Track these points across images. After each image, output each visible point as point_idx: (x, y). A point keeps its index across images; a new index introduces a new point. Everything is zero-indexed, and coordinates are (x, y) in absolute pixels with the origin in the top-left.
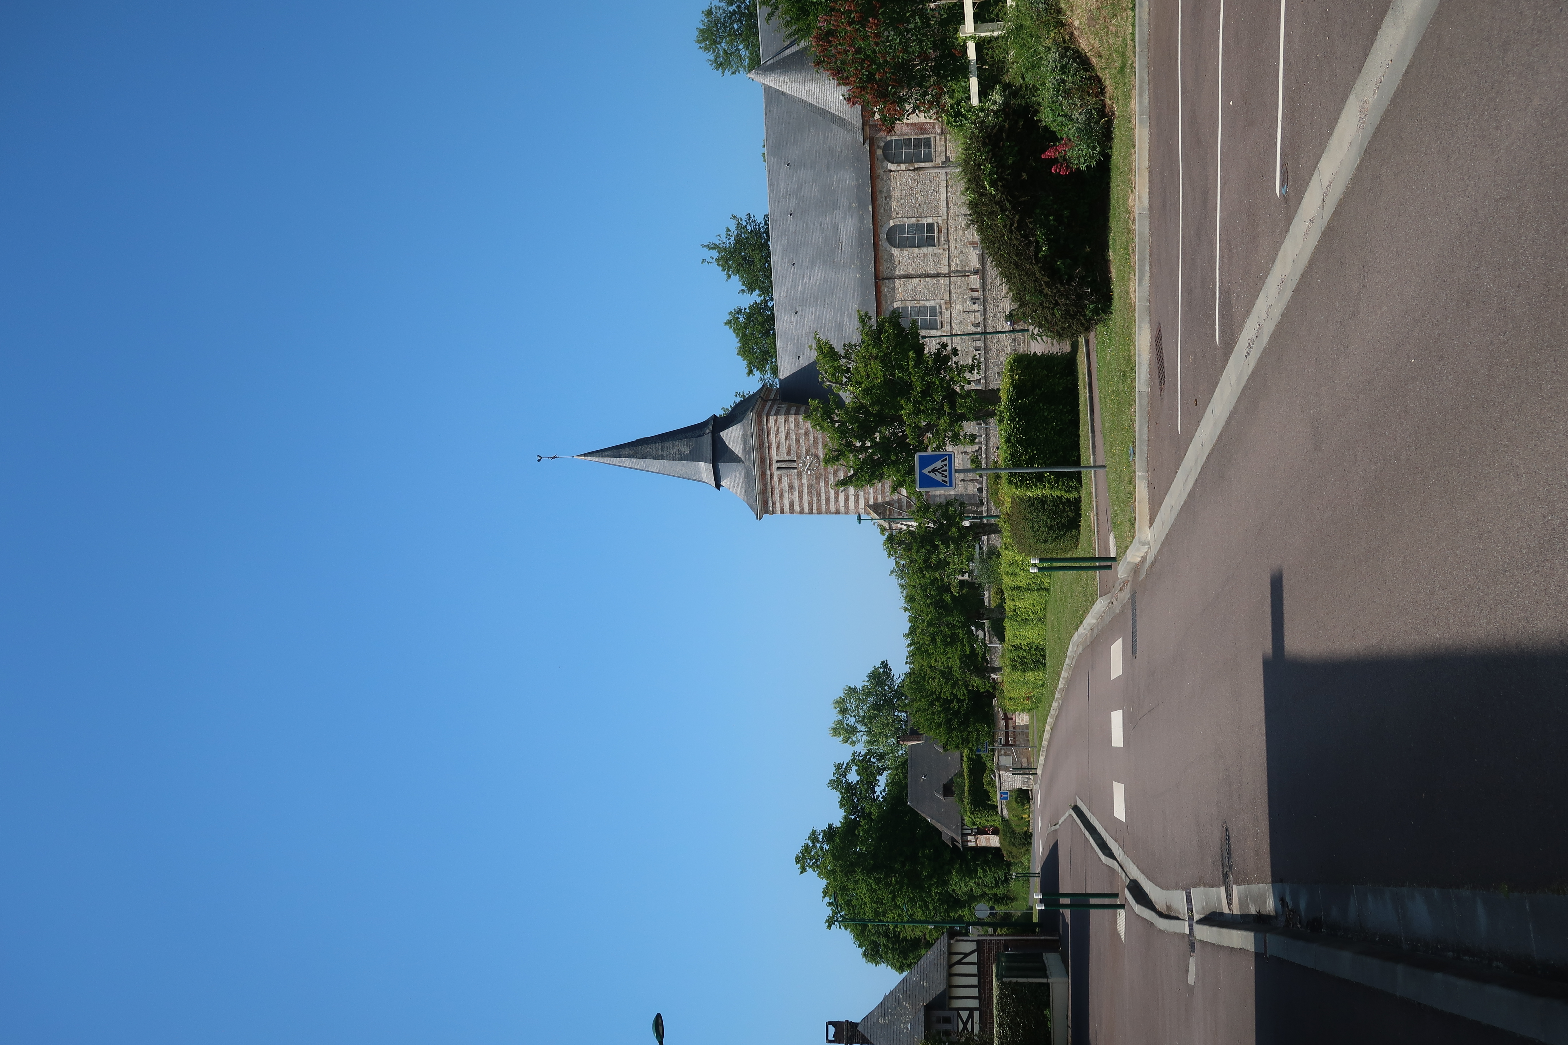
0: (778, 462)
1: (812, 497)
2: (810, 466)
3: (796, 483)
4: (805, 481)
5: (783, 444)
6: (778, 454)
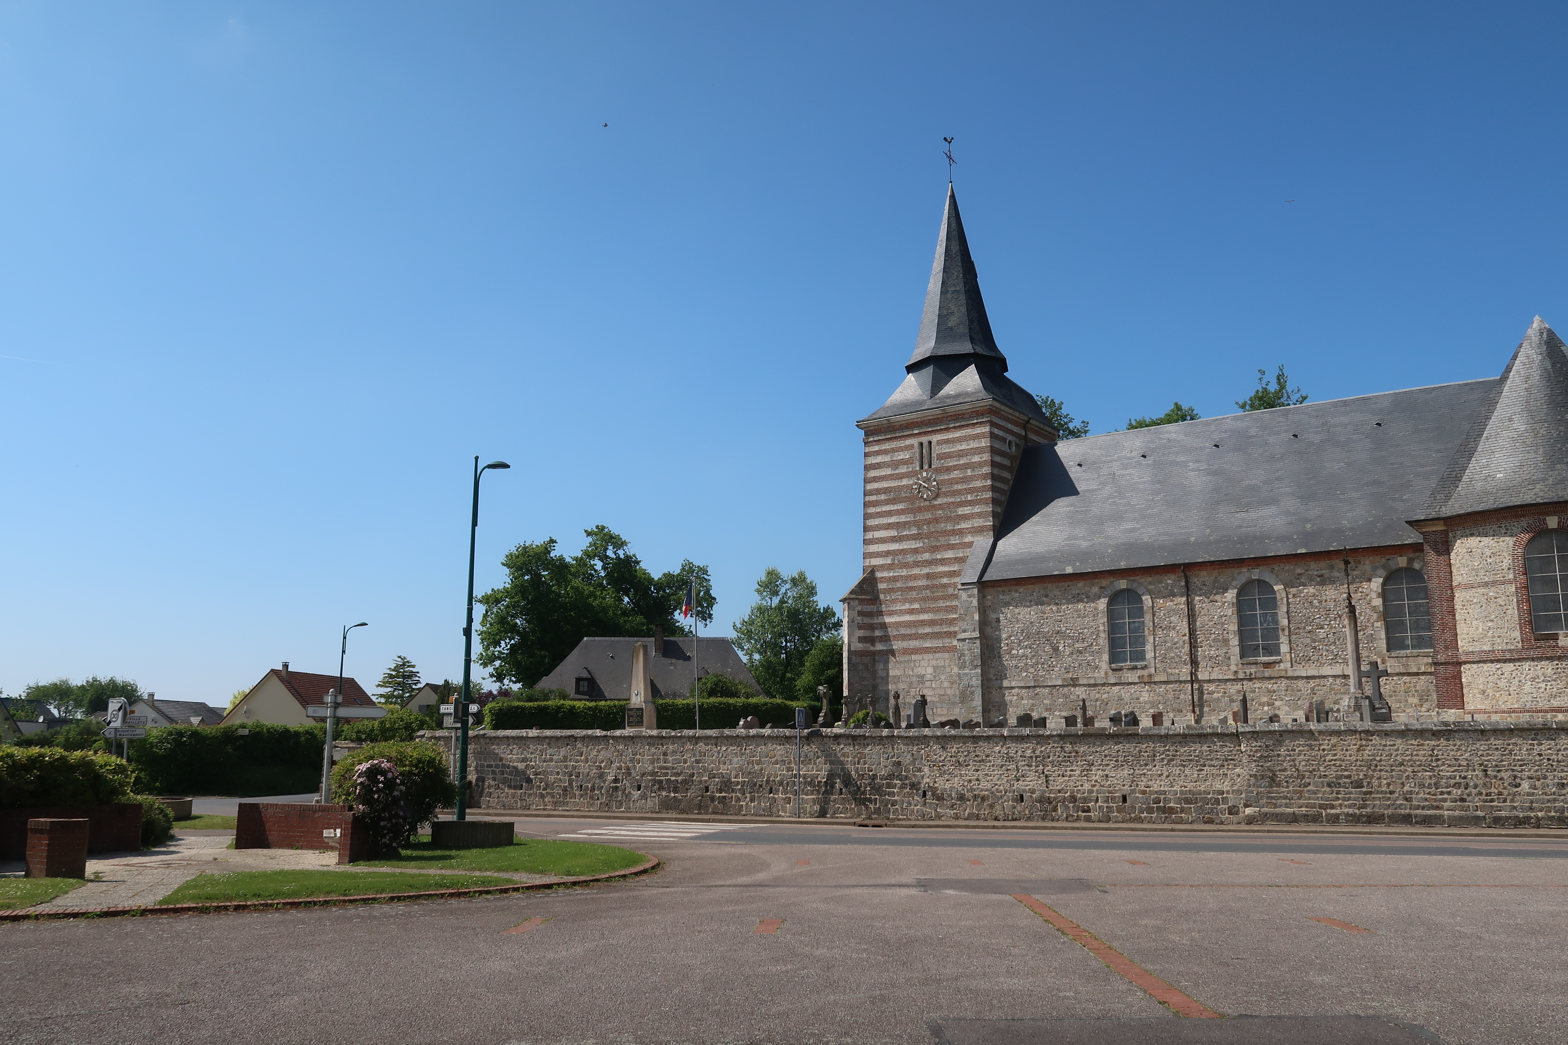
0: (930, 443)
1: (885, 493)
2: (925, 487)
3: (903, 470)
4: (905, 482)
5: (953, 448)
6: (939, 443)
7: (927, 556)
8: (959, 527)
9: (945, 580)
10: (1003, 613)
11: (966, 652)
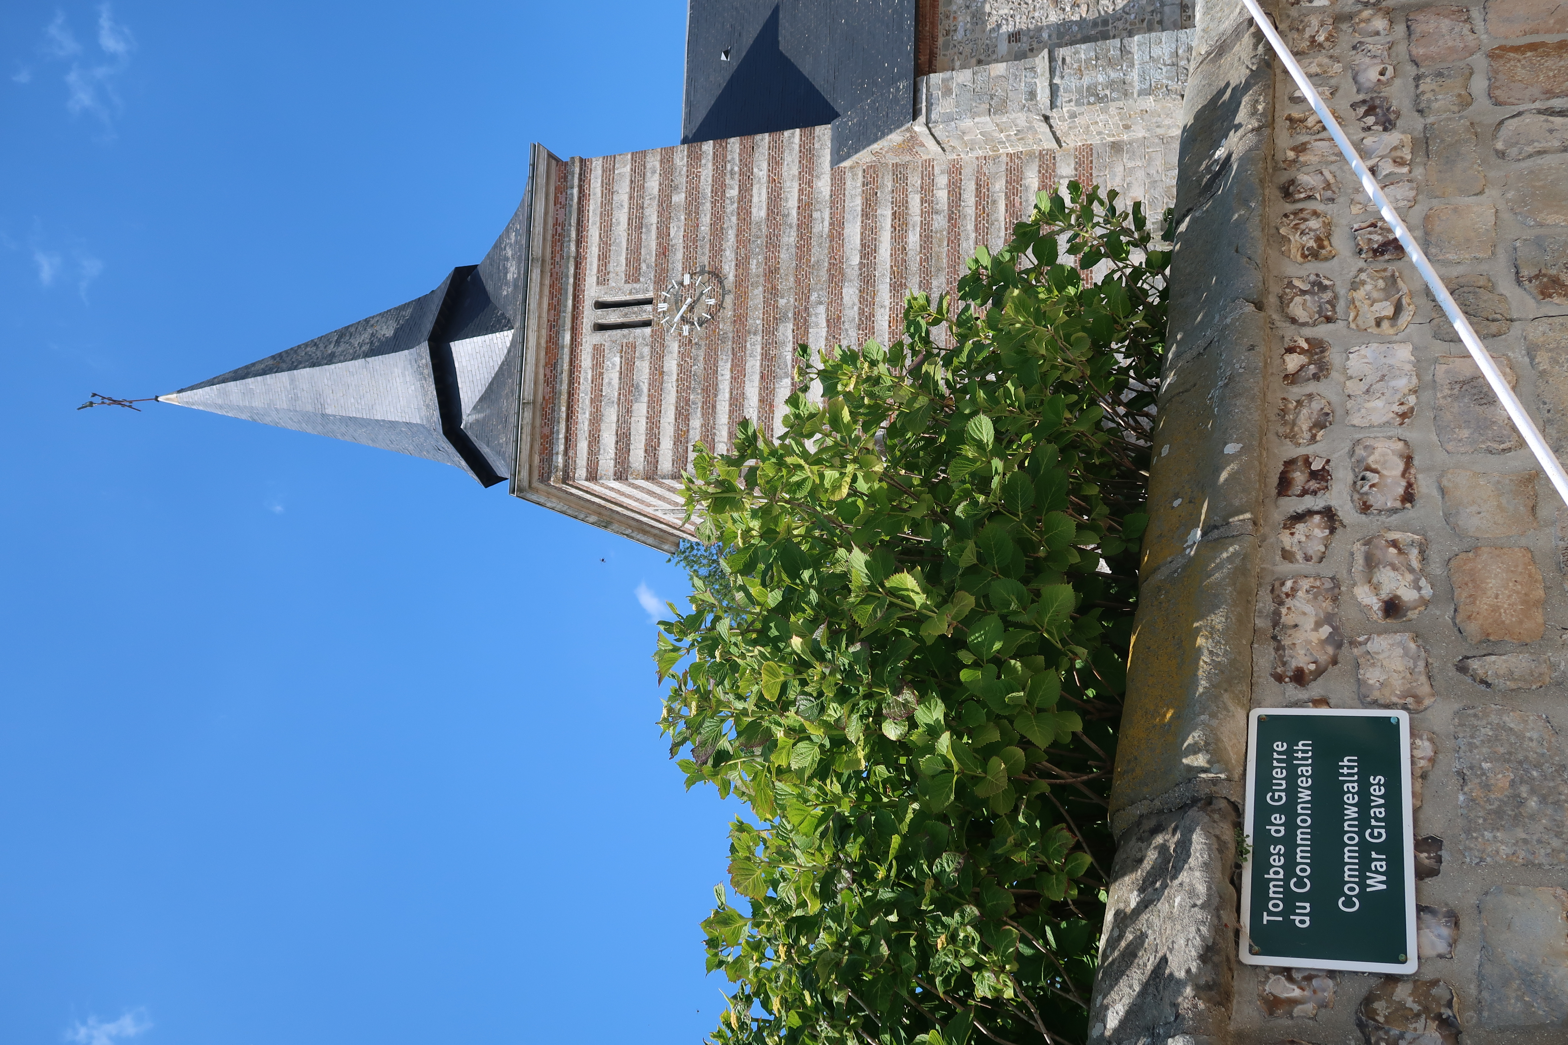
0: (600, 305)
1: (687, 419)
2: (691, 308)
3: (643, 371)
4: (671, 365)
5: (619, 245)
6: (602, 280)
7: (850, 293)
8: (794, 212)
9: (913, 239)
10: (999, 26)
11: (1086, 81)
